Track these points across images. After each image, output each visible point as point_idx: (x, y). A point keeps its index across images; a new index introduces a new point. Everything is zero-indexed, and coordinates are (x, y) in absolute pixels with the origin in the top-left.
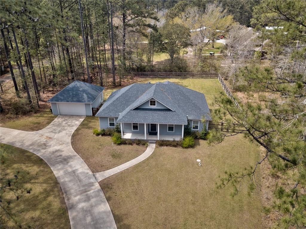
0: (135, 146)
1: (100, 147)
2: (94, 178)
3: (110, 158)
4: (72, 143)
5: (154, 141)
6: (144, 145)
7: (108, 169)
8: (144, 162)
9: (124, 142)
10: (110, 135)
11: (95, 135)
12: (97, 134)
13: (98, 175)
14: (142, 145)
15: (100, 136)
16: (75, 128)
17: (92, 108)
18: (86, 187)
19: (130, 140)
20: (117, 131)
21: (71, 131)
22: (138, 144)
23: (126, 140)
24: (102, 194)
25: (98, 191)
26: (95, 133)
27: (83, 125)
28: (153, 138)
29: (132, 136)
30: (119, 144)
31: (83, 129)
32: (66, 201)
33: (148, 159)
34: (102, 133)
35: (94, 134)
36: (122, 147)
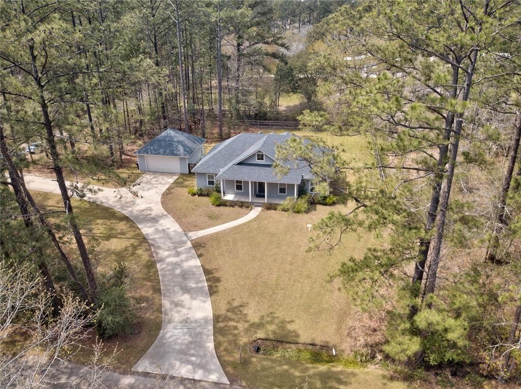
0: (237, 208)
1: (195, 208)
2: (186, 237)
3: (206, 219)
4: (162, 203)
5: (260, 204)
6: (248, 207)
7: (202, 229)
8: (244, 224)
9: (224, 204)
10: (208, 195)
11: (190, 195)
12: (193, 194)
13: (190, 234)
14: (246, 207)
15: (197, 196)
16: (167, 186)
17: (189, 164)
18: (176, 245)
19: (232, 201)
20: (216, 190)
21: (162, 190)
22: (241, 206)
23: (227, 201)
24: (193, 251)
25: (190, 248)
26: (191, 193)
27: (176, 183)
28: (260, 200)
29: (234, 198)
30: (218, 206)
31: (176, 189)
32: (154, 255)
33: (250, 222)
34: (199, 192)
35: (189, 193)
36: (222, 208)
